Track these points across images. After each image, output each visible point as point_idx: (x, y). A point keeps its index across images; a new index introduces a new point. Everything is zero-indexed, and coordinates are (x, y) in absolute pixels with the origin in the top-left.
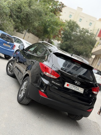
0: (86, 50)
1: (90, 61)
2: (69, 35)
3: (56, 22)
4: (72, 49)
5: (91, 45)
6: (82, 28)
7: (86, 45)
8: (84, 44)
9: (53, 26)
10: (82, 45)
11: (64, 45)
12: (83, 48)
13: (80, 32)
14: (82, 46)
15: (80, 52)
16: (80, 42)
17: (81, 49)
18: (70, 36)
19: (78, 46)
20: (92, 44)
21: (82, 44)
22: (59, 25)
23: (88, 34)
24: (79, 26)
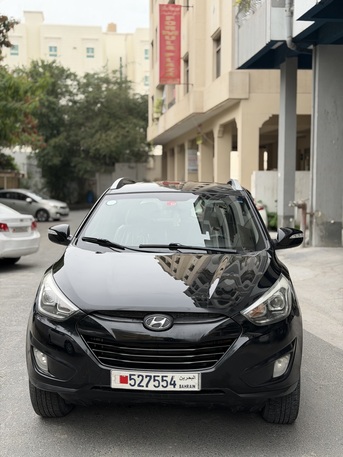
0: (129, 139)
1: (154, 169)
2: (51, 114)
3: (10, 88)
4: (83, 155)
5: (136, 118)
6: (83, 75)
7: (122, 124)
8: (112, 123)
9: (10, 105)
10: (109, 129)
11: (51, 154)
12: (117, 136)
13: (83, 87)
14: (109, 132)
15: (114, 154)
16: (97, 122)
17: (113, 141)
18: (55, 115)
19: (98, 136)
20: (138, 113)
21: (105, 127)
22: (26, 92)
23: (111, 86)
24: (72, 71)
